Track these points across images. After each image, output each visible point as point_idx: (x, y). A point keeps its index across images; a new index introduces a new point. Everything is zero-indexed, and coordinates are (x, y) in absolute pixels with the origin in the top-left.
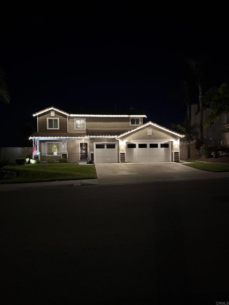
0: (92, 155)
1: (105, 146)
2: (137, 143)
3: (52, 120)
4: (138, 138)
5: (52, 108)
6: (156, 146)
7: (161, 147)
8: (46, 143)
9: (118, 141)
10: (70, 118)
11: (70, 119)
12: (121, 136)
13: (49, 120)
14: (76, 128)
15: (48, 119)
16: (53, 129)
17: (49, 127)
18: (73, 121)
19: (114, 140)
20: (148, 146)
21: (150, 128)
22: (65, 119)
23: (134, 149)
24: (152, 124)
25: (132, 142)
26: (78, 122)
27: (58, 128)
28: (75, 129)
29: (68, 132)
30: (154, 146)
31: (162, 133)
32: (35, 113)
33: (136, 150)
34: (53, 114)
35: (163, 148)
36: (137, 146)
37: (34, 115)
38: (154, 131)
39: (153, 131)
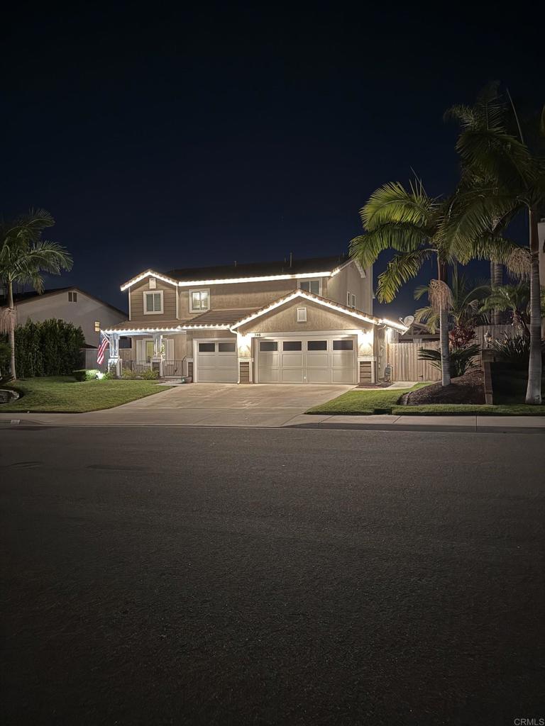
0: (190, 365)
1: (217, 348)
2: (280, 341)
3: (152, 295)
4: (276, 329)
5: (149, 273)
6: (321, 346)
7: (335, 348)
8: (145, 340)
9: (235, 336)
10: (181, 289)
11: (182, 293)
12: (238, 324)
13: (148, 296)
14: (193, 309)
15: (145, 293)
16: (154, 313)
17: (148, 310)
18: (188, 296)
19: (227, 333)
20: (305, 346)
21: (302, 305)
22: (173, 291)
23: (275, 352)
24: (304, 296)
25: (268, 337)
26: (196, 296)
27: (162, 312)
28: (191, 311)
29: (177, 317)
30: (318, 346)
31: (330, 316)
32: (123, 283)
33: (278, 355)
34: (152, 284)
35: (339, 352)
36: (280, 346)
37: (123, 289)
38: (312, 311)
39: (309, 310)
